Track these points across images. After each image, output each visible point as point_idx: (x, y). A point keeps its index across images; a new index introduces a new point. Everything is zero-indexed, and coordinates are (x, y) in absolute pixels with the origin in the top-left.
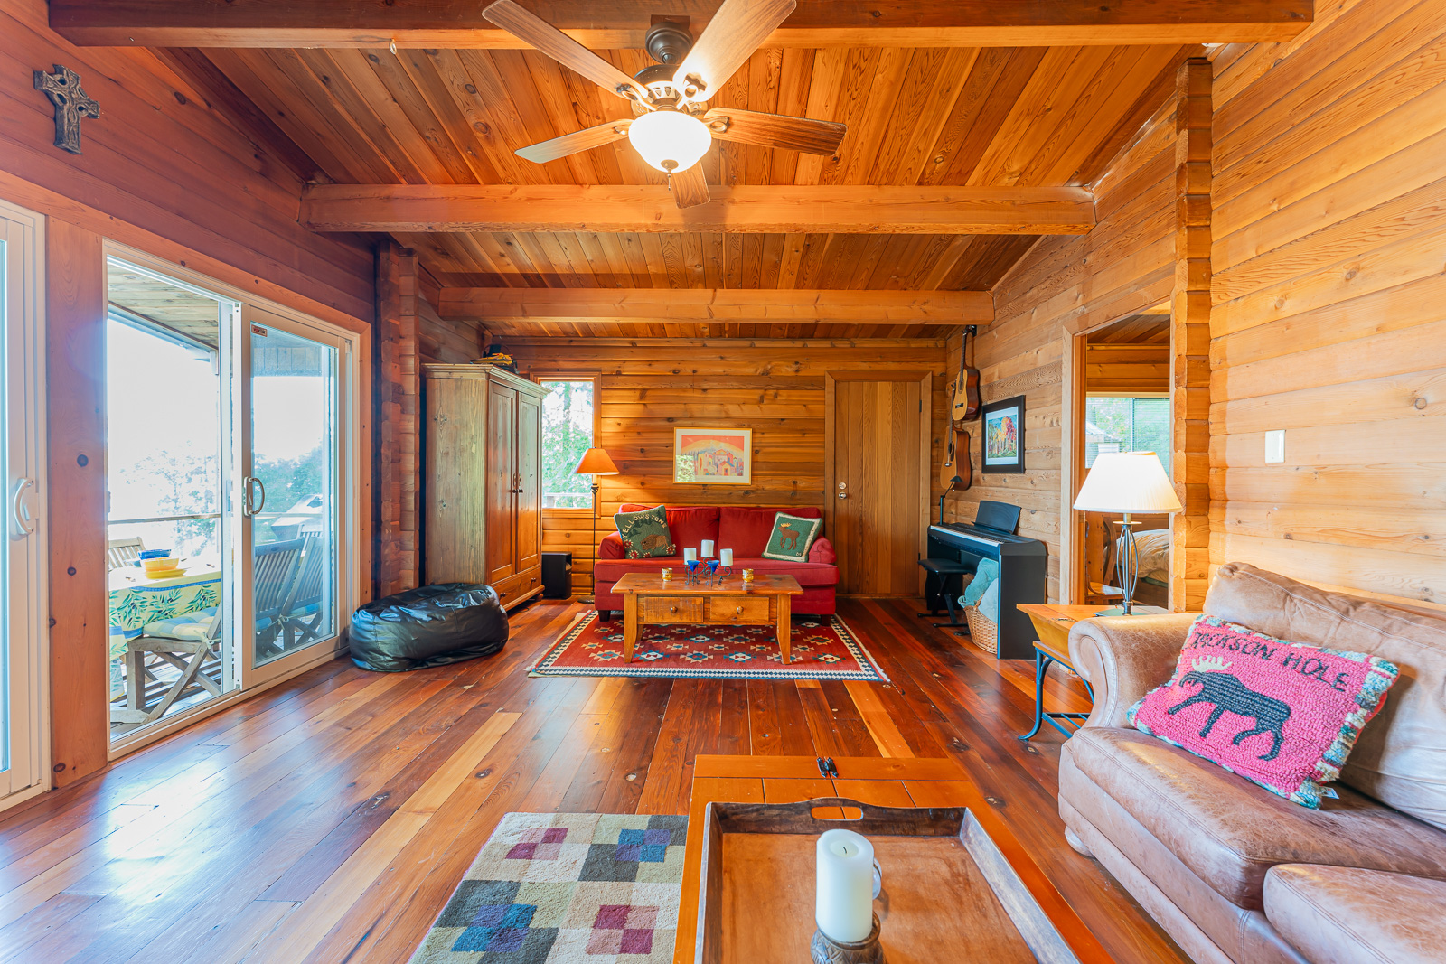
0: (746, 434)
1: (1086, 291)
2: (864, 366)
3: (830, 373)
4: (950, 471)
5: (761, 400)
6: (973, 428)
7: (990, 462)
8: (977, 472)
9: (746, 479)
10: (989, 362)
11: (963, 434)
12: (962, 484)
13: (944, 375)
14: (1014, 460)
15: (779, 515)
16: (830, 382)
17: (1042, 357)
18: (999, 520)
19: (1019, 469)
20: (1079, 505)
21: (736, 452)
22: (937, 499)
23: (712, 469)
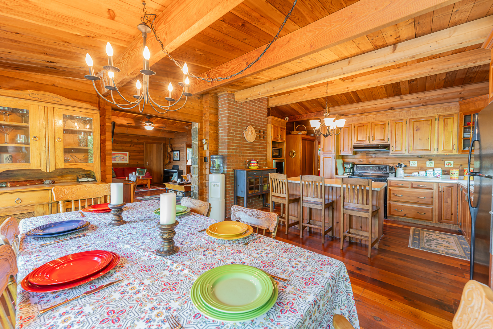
0: (128, 153)
1: (187, 139)
2: (151, 141)
3: (145, 142)
4: (167, 161)
5: (130, 146)
6: (171, 154)
7: (174, 159)
8: (172, 160)
9: (127, 162)
10: (174, 144)
11: (170, 154)
12: (170, 162)
13: (165, 144)
14: (178, 159)
15: (137, 169)
16: (145, 144)
17: (182, 145)
18: (175, 167)
19: (179, 160)
20: (187, 164)
21: (125, 156)
22: (165, 165)
23: (120, 160)
